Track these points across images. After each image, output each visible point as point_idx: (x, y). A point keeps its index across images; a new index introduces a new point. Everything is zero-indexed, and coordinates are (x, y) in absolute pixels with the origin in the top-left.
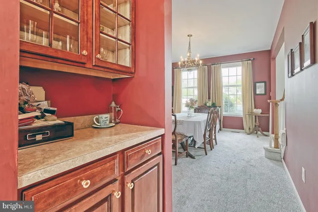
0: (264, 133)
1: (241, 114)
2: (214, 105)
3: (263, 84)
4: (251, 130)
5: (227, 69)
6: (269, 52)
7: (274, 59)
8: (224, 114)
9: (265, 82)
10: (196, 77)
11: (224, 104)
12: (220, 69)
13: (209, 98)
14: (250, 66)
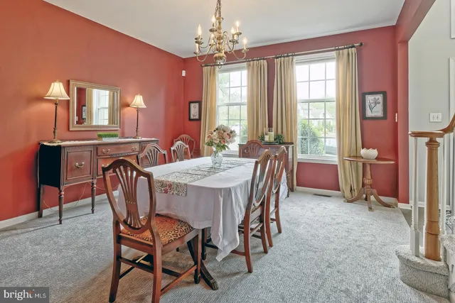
0: (382, 198)
1: (334, 159)
2: (279, 140)
3: (380, 97)
4: (356, 194)
5: (305, 67)
6: (394, 29)
7: (405, 42)
8: (300, 157)
9: (384, 94)
10: (245, 82)
11: (299, 137)
12: (292, 67)
13: (270, 126)
14: (354, 59)
